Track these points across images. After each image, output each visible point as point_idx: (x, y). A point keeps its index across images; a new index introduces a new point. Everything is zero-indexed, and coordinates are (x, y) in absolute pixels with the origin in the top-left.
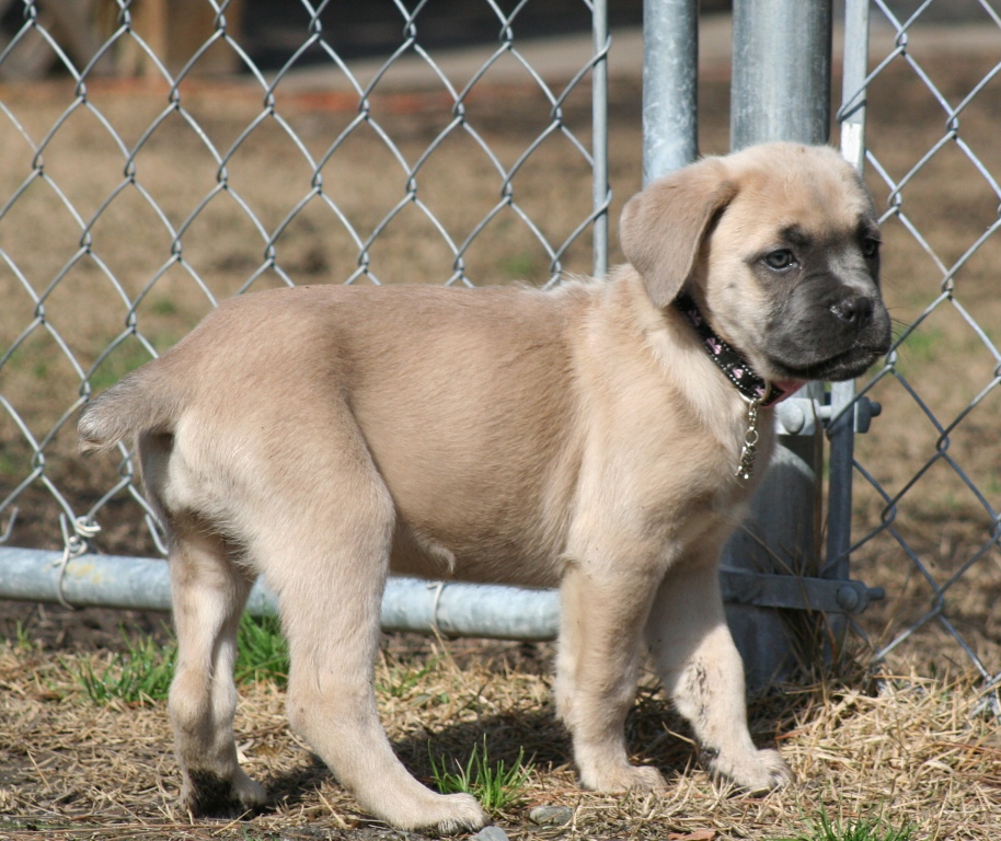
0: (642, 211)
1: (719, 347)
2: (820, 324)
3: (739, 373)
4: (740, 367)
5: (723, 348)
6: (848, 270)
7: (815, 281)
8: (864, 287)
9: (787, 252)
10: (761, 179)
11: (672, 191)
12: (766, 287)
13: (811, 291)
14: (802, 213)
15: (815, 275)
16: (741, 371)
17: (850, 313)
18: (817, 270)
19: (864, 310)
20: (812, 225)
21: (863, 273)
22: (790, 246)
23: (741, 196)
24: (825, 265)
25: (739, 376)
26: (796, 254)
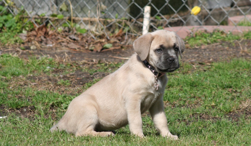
0: (137, 43)
1: (150, 66)
2: (165, 63)
3: (153, 71)
4: (154, 70)
5: (151, 67)
6: (172, 53)
7: (165, 55)
8: (174, 56)
9: (161, 49)
10: (158, 36)
11: (142, 39)
12: (157, 55)
13: (164, 57)
14: (164, 43)
15: (165, 54)
16: (154, 71)
17: (170, 60)
18: (166, 53)
19: (173, 60)
20: (166, 45)
21: (174, 54)
22: (161, 48)
23: (154, 39)
24: (167, 52)
25: (154, 72)
26: (162, 50)
